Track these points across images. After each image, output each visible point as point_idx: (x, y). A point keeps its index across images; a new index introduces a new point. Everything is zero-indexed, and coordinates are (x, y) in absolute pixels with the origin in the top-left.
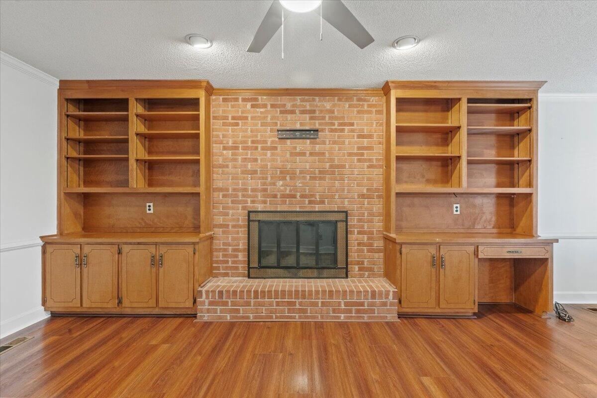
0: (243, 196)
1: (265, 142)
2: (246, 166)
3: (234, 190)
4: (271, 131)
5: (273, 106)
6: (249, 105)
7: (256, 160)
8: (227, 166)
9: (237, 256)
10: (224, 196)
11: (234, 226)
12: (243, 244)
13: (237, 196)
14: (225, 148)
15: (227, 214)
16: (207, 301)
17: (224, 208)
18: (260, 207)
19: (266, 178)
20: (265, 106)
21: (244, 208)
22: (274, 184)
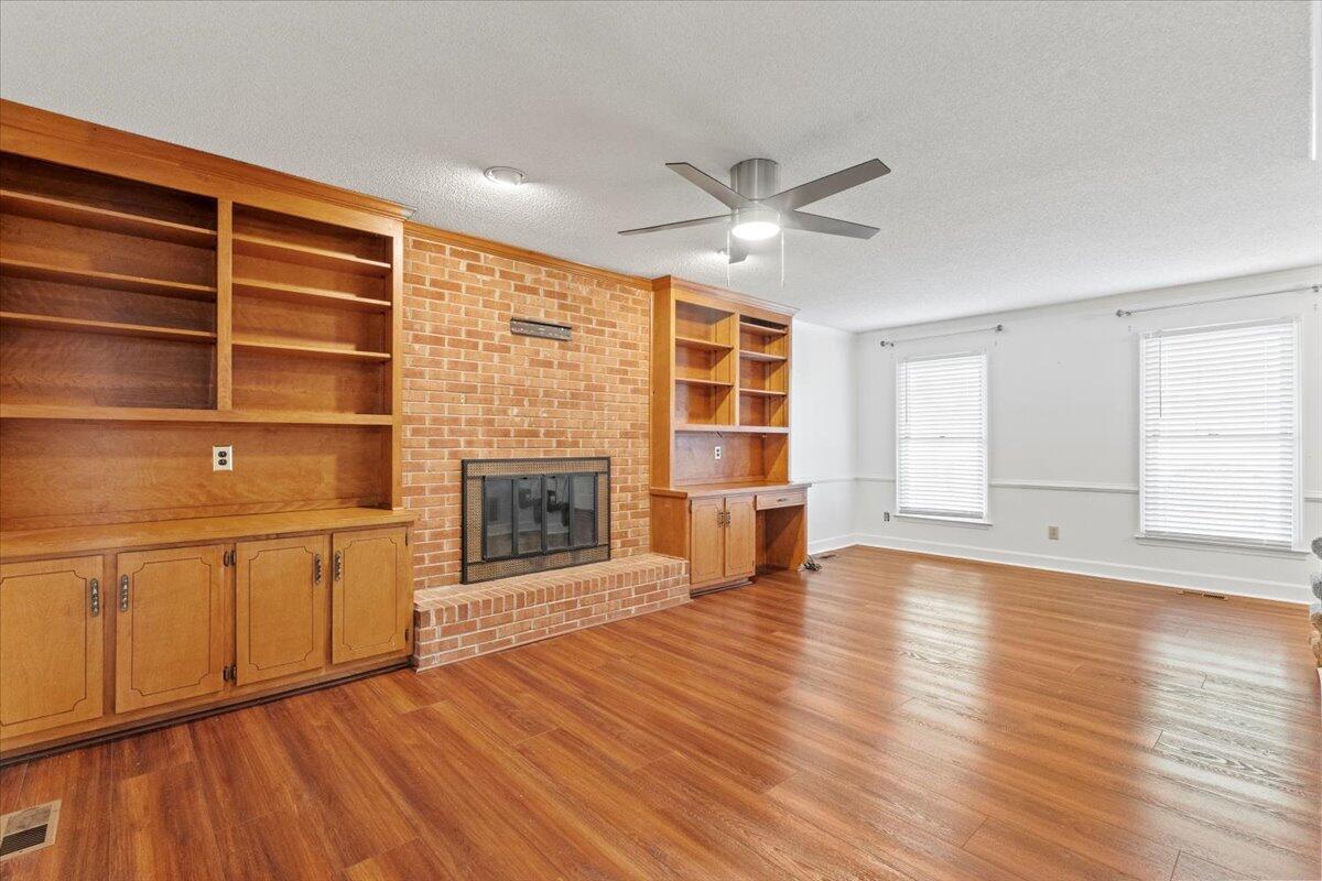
0: (452, 432)
1: (490, 336)
2: (456, 377)
3: (435, 420)
4: (501, 317)
5: (504, 274)
6: (463, 264)
7: (474, 367)
8: (421, 375)
9: (440, 547)
10: (416, 432)
11: (435, 491)
12: (450, 524)
13: (439, 432)
14: (417, 339)
15: (420, 468)
16: (438, 629)
17: (414, 455)
18: (481, 454)
19: (491, 402)
20: (490, 272)
21: (453, 455)
22: (505, 412)
